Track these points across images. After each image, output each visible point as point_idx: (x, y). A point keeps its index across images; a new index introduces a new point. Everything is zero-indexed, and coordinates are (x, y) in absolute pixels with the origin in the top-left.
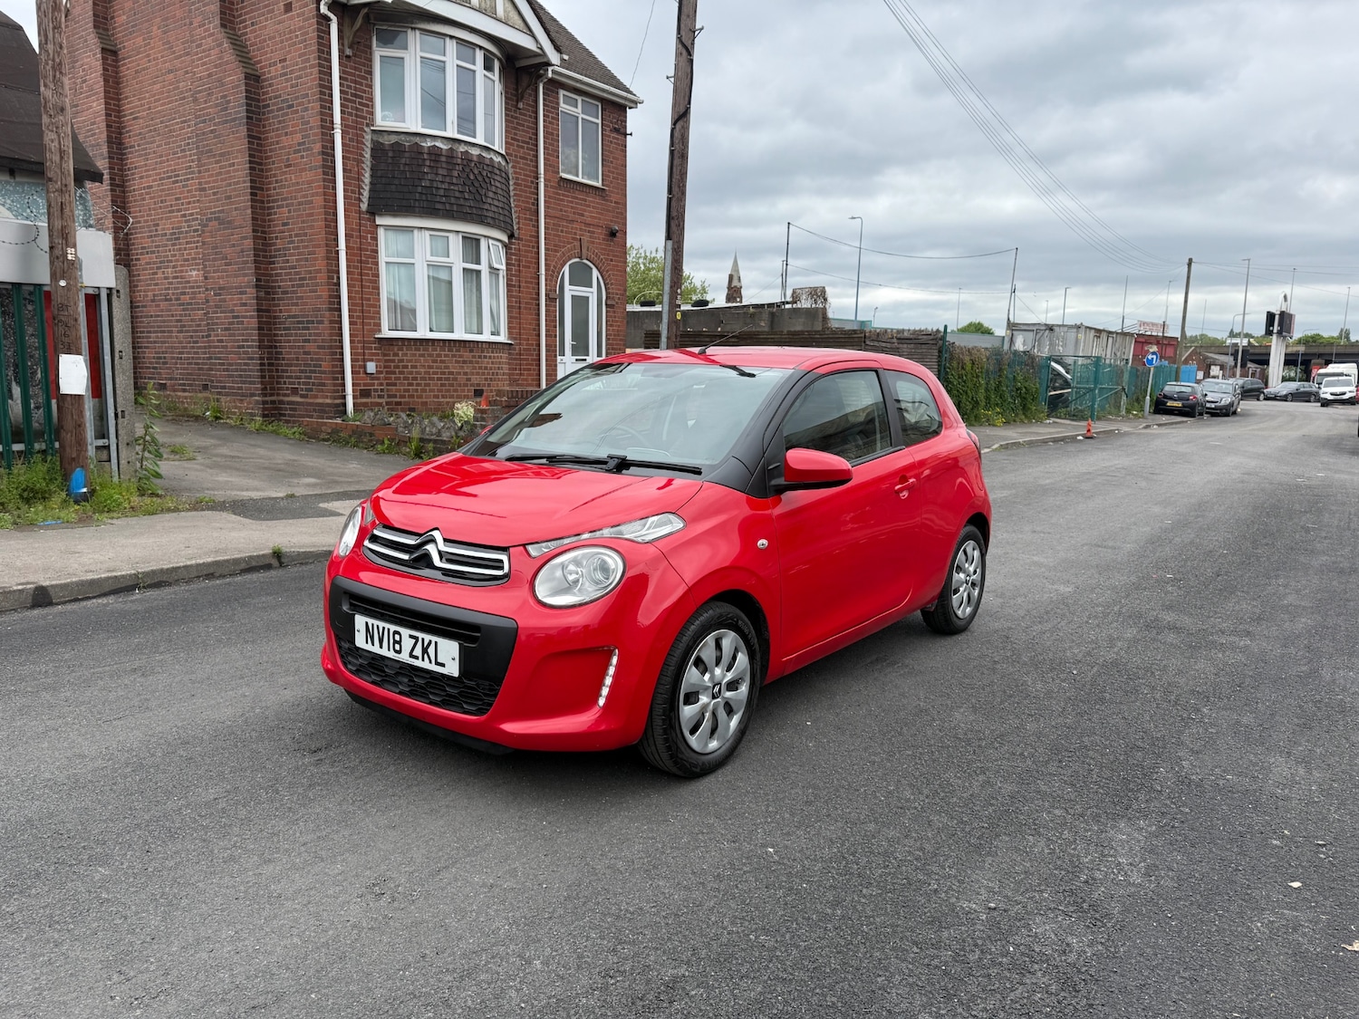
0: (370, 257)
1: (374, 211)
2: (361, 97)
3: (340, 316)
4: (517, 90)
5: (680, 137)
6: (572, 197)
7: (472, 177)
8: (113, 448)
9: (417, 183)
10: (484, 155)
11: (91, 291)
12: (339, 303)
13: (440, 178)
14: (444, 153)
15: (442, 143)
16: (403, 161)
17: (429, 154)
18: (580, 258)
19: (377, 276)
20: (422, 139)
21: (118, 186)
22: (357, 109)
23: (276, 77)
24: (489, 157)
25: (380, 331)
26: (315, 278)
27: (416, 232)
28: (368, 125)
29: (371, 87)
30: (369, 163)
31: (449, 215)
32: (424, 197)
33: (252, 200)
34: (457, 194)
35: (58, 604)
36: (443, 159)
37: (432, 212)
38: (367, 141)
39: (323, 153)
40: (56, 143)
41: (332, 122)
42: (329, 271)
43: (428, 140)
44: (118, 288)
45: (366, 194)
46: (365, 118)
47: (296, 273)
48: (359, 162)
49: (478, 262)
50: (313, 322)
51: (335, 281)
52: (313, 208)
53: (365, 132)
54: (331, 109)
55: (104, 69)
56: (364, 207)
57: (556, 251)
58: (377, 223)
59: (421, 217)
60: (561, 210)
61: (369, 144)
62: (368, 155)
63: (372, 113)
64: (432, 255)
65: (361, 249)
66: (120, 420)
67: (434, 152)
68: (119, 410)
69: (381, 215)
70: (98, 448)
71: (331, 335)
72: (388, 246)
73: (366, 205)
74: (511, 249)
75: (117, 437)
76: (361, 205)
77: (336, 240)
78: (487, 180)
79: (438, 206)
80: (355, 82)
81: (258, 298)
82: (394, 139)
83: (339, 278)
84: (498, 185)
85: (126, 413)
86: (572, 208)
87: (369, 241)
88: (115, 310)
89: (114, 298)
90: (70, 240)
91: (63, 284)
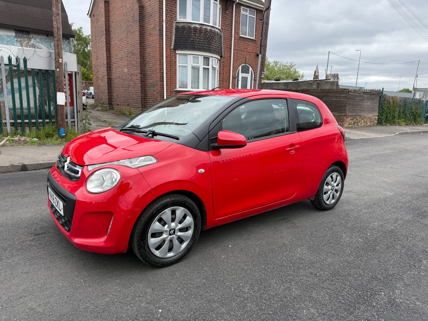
0: (174, 64)
1: (175, 49)
2: (173, 11)
3: (163, 83)
4: (226, 7)
5: (266, 17)
6: (244, 43)
7: (207, 37)
8: (76, 122)
9: (189, 39)
10: (212, 29)
11: (70, 73)
12: (163, 79)
13: (196, 37)
14: (198, 29)
15: (198, 25)
16: (185, 32)
17: (193, 29)
18: (245, 64)
19: (176, 70)
20: (191, 24)
21: (108, 43)
22: (171, 15)
23: (148, 6)
24: (214, 30)
25: (176, 88)
26: (156, 71)
27: (188, 55)
28: (174, 20)
29: (176, 8)
30: (174, 33)
31: (199, 50)
32: (191, 44)
33: (140, 46)
34: (202, 43)
35: (29, 170)
36: (198, 31)
37: (193, 49)
38: (174, 26)
39: (160, 30)
40: (56, 25)
41: (163, 20)
42: (160, 68)
43: (193, 24)
44: (78, 72)
45: (173, 43)
46: (174, 18)
47: (152, 69)
48: (171, 33)
49: (208, 66)
50: (155, 85)
51: (162, 72)
52: (156, 48)
53: (173, 23)
54: (162, 15)
55: (105, 8)
56: (172, 47)
57: (237, 61)
58: (176, 53)
59: (190, 50)
60: (239, 47)
61: (174, 27)
62: (174, 30)
63: (176, 16)
64: (193, 63)
65: (171, 61)
66: (78, 113)
67: (195, 29)
68: (78, 110)
69: (177, 50)
70: (71, 122)
71: (160, 89)
72: (179, 61)
73: (173, 47)
74: (221, 61)
75: (77, 119)
76: (171, 47)
77: (163, 58)
78: (213, 38)
79: (196, 47)
80: (171, 6)
81: (141, 77)
82: (182, 25)
83: (163, 71)
84: (217, 39)
85: (80, 111)
86: (244, 46)
87: (174, 58)
88: (77, 80)
89: (77, 75)
90: (61, 56)
91: (58, 70)
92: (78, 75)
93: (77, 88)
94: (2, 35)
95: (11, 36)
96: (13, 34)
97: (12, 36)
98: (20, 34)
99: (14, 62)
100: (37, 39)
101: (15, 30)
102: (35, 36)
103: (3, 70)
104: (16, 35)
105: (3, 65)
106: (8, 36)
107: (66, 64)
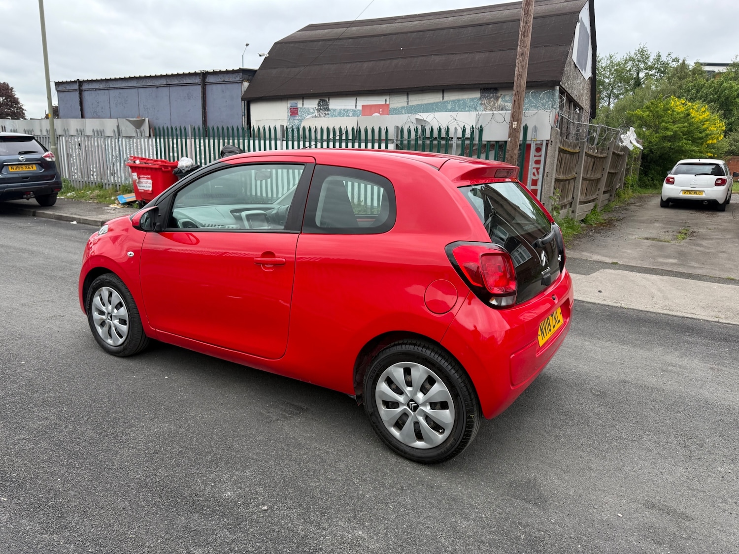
11: (539, 142)
44: (552, 140)
88: (548, 151)
89: (549, 145)
90: (516, 118)
91: (509, 140)
92: (551, 144)
93: (547, 166)
94: (465, 99)
95: (475, 98)
96: (477, 95)
97: (477, 98)
98: (486, 93)
99: (468, 135)
100: (506, 97)
101: (481, 90)
102: (503, 93)
103: (454, 145)
104: (481, 96)
105: (455, 140)
106: (472, 100)
107: (535, 129)
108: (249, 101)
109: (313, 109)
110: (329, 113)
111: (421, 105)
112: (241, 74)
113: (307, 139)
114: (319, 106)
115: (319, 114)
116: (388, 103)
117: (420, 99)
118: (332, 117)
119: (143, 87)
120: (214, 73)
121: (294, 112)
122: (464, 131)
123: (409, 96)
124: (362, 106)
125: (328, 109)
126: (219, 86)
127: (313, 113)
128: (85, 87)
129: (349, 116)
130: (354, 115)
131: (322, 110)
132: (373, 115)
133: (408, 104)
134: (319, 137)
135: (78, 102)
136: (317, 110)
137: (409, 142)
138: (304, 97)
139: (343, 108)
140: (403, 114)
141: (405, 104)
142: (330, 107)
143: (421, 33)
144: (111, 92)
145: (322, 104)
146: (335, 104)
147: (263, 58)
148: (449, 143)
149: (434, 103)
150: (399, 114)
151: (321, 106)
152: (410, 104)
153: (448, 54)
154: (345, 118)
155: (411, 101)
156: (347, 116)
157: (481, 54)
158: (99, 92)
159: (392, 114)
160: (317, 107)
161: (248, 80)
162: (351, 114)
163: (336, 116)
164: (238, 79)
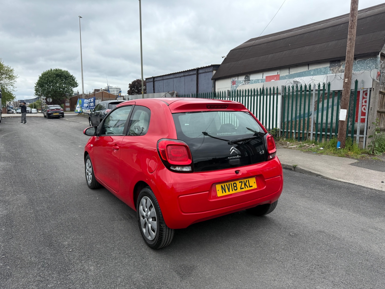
11: (365, 90)
44: (373, 88)
66: (368, 129)
68: (368, 126)
70: (360, 138)
75: (366, 135)
85: (370, 127)
88: (371, 95)
89: (372, 91)
90: (347, 76)
91: (343, 89)
92: (373, 90)
93: (371, 104)
94: (321, 68)
95: (327, 67)
96: (328, 65)
98: (333, 64)
99: (321, 88)
101: (330, 62)
102: (344, 62)
103: (314, 94)
104: (330, 65)
105: (314, 91)
106: (325, 68)
107: (363, 82)
108: (215, 79)
109: (243, 81)
110: (250, 82)
111: (296, 73)
112: (212, 67)
113: (239, 96)
114: (245, 79)
115: (245, 83)
116: (279, 74)
117: (296, 70)
118: (251, 84)
119: (176, 77)
120: (201, 68)
121: (234, 83)
122: (319, 86)
123: (290, 69)
124: (266, 77)
125: (249, 80)
126: (203, 74)
127: (242, 83)
128: (155, 79)
129: (259, 83)
130: (262, 82)
131: (247, 81)
132: (271, 81)
133: (289, 73)
134: (244, 95)
135: (153, 86)
136: (244, 81)
137: (289, 93)
138: (238, 75)
139: (256, 79)
140: (287, 79)
141: (288, 74)
142: (250, 79)
143: (302, 35)
144: (164, 81)
145: (246, 78)
146: (253, 77)
147: (224, 58)
148: (311, 93)
149: (304, 72)
150: (285, 79)
151: (246, 79)
152: (290, 73)
153: (314, 44)
154: (257, 84)
155: (291, 72)
156: (258, 83)
157: (333, 42)
158: (160, 81)
159: (281, 80)
160: (244, 80)
161: (216, 70)
162: (260, 81)
163: (253, 83)
164: (211, 70)
